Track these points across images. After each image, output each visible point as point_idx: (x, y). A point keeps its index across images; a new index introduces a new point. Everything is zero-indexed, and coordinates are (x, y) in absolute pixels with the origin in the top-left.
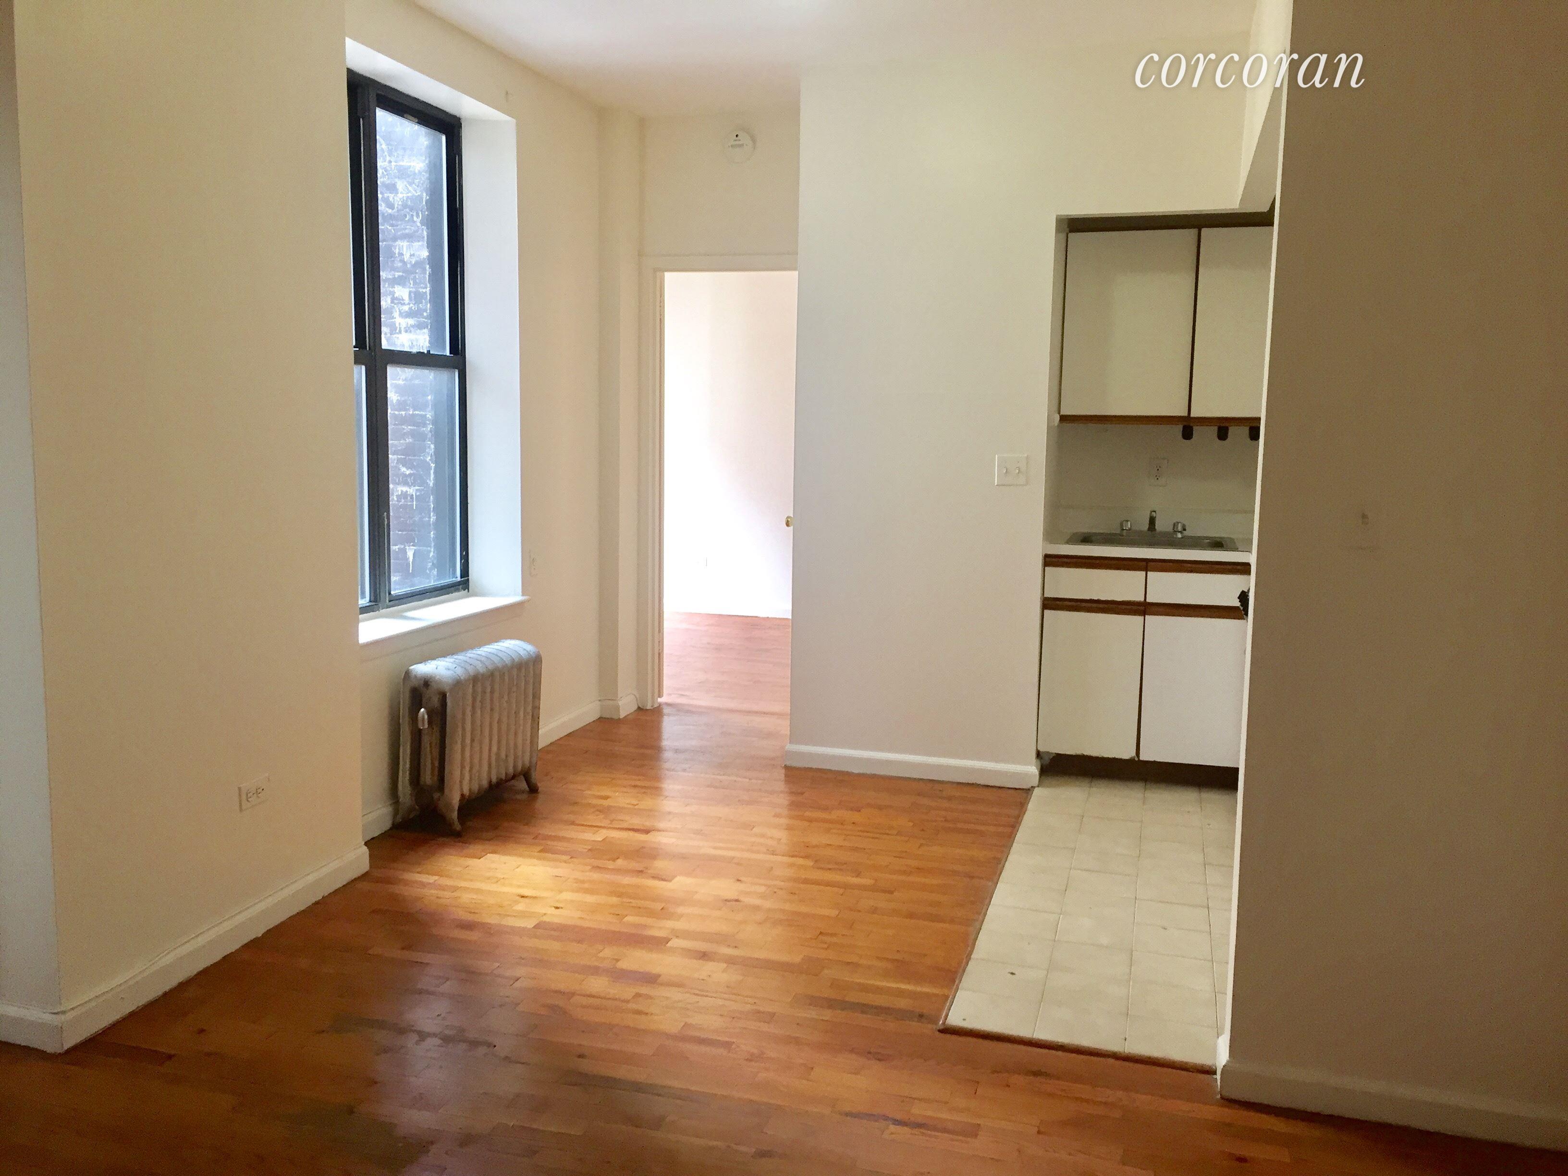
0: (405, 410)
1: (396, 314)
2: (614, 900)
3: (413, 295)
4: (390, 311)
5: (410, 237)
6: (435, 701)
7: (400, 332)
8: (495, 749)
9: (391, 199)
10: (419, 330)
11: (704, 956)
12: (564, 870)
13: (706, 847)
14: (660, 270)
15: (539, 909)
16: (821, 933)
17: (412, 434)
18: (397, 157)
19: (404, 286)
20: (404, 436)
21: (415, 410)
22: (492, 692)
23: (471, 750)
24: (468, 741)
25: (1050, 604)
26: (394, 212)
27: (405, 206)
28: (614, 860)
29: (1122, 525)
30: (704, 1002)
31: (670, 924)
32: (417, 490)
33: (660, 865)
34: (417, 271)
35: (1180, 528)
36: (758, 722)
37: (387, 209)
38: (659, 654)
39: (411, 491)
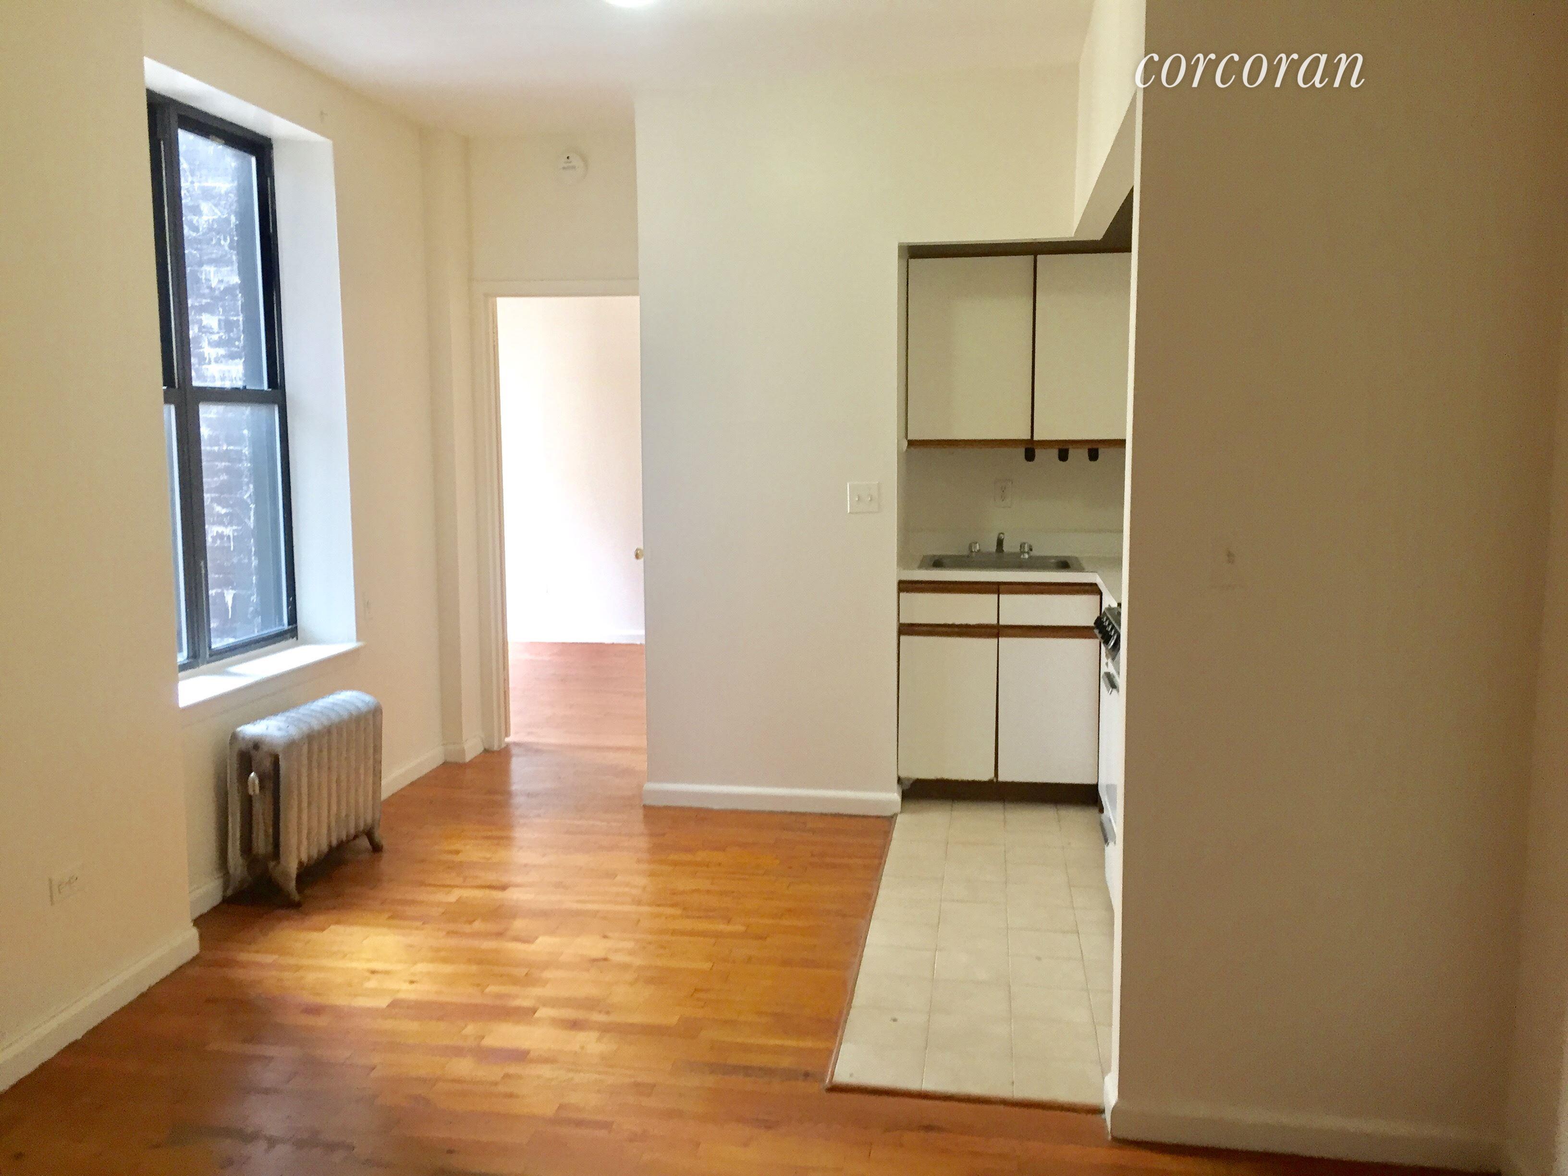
0: (219, 445)
1: (205, 344)
2: (474, 968)
3: (223, 324)
4: (198, 339)
5: (216, 262)
6: (267, 764)
7: (210, 363)
8: (334, 808)
9: (195, 222)
10: (231, 360)
11: (575, 1025)
12: (418, 937)
13: (569, 902)
14: (490, 296)
15: (391, 984)
16: (695, 990)
17: (227, 470)
18: (200, 177)
19: (212, 313)
20: (217, 473)
21: (229, 445)
22: (329, 749)
23: (309, 812)
24: (305, 804)
25: (906, 629)
26: (199, 236)
27: (210, 229)
28: (471, 922)
29: (970, 547)
30: (578, 1078)
31: (537, 991)
32: (234, 531)
33: (519, 925)
34: (226, 298)
35: (1026, 549)
36: (613, 758)
37: (191, 233)
38: (505, 692)
39: (228, 531)
